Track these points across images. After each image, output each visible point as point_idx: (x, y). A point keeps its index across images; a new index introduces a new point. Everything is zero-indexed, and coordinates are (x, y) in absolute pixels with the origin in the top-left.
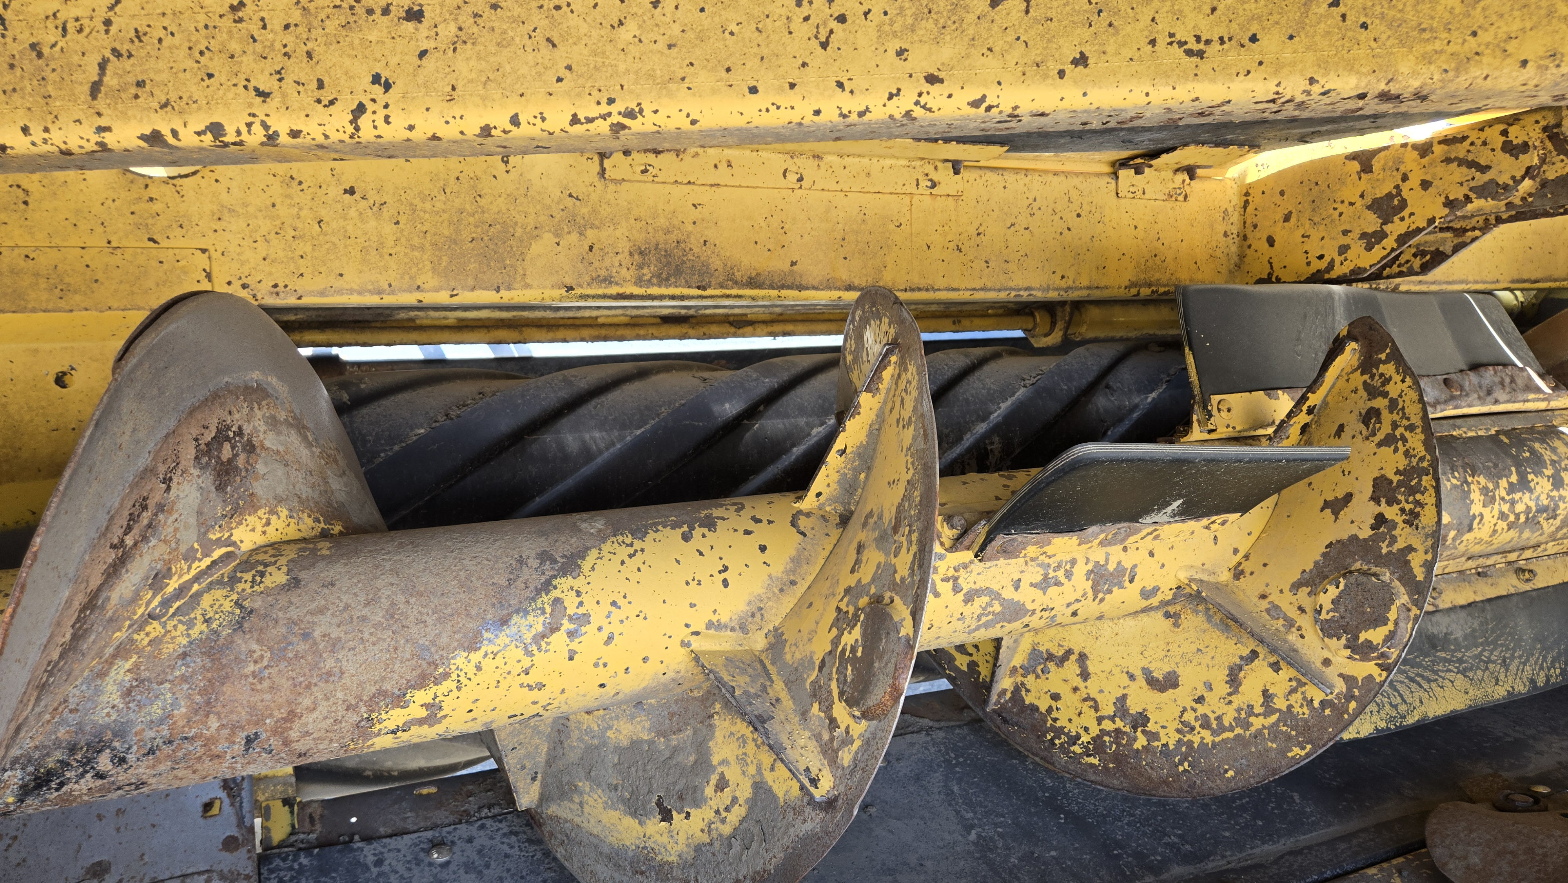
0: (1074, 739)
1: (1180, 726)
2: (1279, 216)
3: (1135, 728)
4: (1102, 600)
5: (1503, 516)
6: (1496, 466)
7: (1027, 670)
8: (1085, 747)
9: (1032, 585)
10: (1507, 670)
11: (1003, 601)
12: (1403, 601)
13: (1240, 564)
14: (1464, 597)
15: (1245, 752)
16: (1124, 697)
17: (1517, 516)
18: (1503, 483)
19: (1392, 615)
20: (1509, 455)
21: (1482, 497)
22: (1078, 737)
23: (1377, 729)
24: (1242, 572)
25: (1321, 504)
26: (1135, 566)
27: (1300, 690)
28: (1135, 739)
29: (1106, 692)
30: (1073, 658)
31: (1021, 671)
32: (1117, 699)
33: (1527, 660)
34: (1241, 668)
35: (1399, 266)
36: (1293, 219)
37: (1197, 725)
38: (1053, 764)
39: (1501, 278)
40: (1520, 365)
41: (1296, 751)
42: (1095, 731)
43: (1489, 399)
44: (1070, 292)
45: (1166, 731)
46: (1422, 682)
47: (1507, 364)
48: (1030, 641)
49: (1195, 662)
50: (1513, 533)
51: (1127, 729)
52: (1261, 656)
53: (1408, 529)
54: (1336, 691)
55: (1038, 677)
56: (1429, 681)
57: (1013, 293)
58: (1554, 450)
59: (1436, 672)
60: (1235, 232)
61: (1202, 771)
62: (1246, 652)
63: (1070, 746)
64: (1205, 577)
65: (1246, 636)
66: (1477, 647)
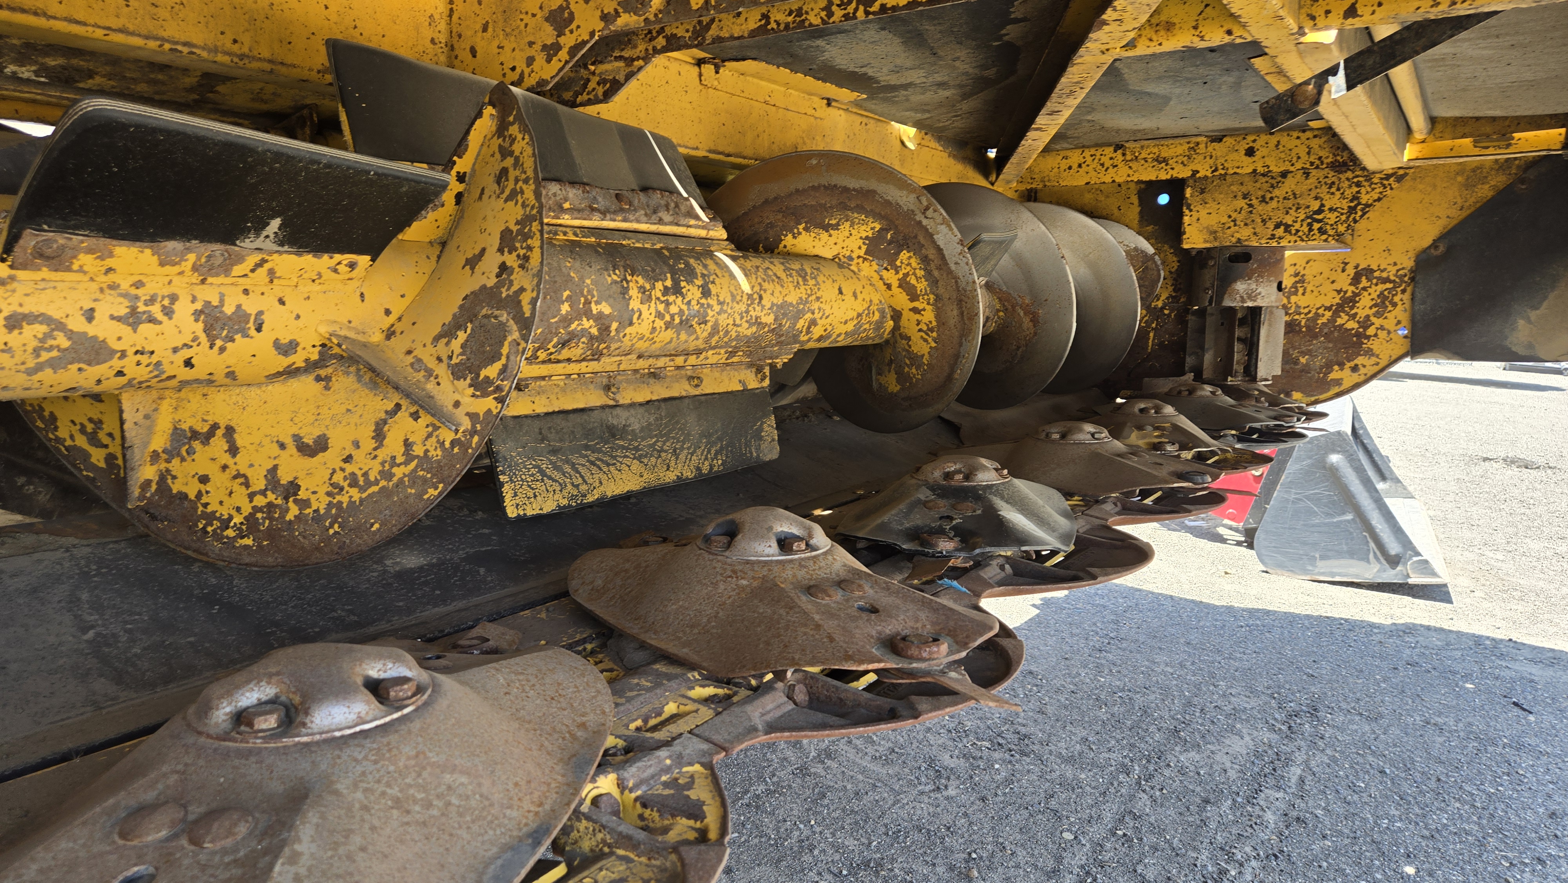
0: (226, 524)
1: (330, 488)
2: (479, 27)
3: (286, 499)
4: (222, 350)
5: (660, 315)
6: (653, 271)
7: (171, 453)
8: (239, 529)
9: (112, 317)
10: (677, 458)
11: (70, 334)
12: (514, 337)
13: (393, 325)
14: (642, 395)
15: (388, 503)
16: (275, 467)
17: (672, 317)
18: (659, 285)
19: (505, 350)
20: (666, 263)
21: (640, 295)
22: (231, 518)
23: (559, 506)
24: (394, 333)
25: (463, 262)
26: (261, 313)
27: (435, 434)
28: (287, 510)
29: (256, 466)
30: (220, 433)
31: (164, 456)
32: (268, 471)
33: (694, 452)
34: (385, 422)
35: (588, 94)
36: (490, 29)
37: (345, 484)
38: (206, 555)
39: (700, 146)
40: (685, 195)
41: (432, 492)
42: (247, 510)
43: (654, 217)
44: (246, 61)
45: (317, 496)
46: (602, 466)
47: (673, 191)
48: (170, 418)
49: (344, 423)
50: (670, 334)
51: (279, 501)
52: (404, 408)
53: (522, 273)
54: (462, 430)
55: (183, 460)
56: (608, 465)
57: (167, 46)
58: (705, 266)
59: (614, 458)
60: (443, 41)
61: (350, 530)
62: (390, 406)
63: (223, 530)
64: (352, 335)
65: (392, 390)
66: (652, 438)
